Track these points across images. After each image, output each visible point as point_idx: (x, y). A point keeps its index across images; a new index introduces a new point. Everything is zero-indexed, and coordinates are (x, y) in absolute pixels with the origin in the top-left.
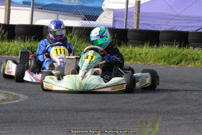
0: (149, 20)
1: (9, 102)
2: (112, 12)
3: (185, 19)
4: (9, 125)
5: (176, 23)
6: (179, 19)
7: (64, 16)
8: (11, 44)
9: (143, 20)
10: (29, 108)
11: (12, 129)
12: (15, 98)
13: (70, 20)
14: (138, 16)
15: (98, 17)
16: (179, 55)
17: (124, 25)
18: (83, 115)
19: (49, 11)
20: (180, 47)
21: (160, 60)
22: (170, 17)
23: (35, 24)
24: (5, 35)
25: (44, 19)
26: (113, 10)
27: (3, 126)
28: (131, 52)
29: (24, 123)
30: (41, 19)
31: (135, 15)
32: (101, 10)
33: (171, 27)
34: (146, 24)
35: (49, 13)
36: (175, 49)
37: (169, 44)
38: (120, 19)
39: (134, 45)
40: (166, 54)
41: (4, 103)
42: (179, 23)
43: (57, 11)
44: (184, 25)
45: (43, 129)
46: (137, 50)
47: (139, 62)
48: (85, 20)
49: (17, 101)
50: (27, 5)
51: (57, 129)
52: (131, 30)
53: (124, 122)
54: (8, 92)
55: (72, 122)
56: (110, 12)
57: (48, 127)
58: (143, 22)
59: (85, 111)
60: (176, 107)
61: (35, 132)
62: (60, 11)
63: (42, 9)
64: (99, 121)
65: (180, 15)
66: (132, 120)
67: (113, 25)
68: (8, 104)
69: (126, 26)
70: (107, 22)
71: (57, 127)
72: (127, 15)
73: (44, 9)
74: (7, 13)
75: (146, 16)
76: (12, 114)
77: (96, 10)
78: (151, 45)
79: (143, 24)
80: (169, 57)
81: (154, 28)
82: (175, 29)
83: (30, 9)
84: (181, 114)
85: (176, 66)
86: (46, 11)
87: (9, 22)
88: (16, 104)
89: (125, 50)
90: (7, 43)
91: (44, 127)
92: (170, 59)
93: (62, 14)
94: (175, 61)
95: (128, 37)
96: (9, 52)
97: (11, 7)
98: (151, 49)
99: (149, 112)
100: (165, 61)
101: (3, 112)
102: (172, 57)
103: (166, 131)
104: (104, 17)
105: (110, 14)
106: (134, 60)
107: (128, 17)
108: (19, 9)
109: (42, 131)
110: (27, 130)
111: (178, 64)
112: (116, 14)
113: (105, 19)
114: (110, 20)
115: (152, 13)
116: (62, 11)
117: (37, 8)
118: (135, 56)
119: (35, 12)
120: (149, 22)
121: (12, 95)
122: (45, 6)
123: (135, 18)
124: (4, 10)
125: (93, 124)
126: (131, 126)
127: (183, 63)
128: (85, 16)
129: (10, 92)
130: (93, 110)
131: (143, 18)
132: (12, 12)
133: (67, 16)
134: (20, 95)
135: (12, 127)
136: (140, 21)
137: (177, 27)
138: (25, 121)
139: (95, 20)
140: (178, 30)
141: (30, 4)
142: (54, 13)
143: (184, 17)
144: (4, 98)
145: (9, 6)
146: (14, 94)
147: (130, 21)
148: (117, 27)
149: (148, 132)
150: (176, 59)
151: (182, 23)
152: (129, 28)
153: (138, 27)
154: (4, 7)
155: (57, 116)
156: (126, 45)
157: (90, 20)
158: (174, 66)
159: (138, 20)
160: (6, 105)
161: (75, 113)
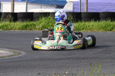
0: (93, 7)
1: (16, 56)
2: (72, 3)
3: (114, 5)
4: (16, 69)
5: (109, 7)
6: (110, 6)
7: (45, 6)
8: (16, 24)
9: (90, 7)
10: (27, 59)
11: (18, 71)
12: (19, 54)
13: (48, 8)
14: (87, 5)
15: (64, 6)
16: (111, 26)
17: (79, 10)
18: (58, 62)
19: (36, 4)
20: (111, 21)
21: (101, 29)
22: (105, 5)
23: (29, 12)
24: (12, 19)
25: (34, 8)
26: (73, 2)
27: (13, 70)
28: (84, 25)
29: (25, 68)
30: (32, 9)
31: (85, 4)
32: (66, 2)
33: (106, 10)
34: (92, 9)
35: (37, 5)
36: (109, 22)
37: (105, 20)
38: (77, 7)
39: (85, 21)
40: (104, 25)
41: (13, 57)
42: (110, 7)
43: (41, 3)
44: (113, 8)
45: (36, 70)
46: (87, 24)
47: (88, 31)
48: (57, 8)
49: (20, 56)
50: (23, 1)
51: (43, 70)
52: (83, 13)
53: (81, 65)
54: (15, 51)
55: (52, 66)
56: (71, 3)
57: (38, 69)
58: (90, 8)
59: (59, 59)
60: (110, 55)
61: (31, 73)
62: (42, 4)
63: (32, 3)
64: (68, 65)
65: (111, 3)
66: (86, 63)
67: (73, 10)
68: (15, 58)
69: (80, 11)
70: (70, 9)
71: (43, 69)
72: (80, 4)
73: (34, 3)
74: (13, 6)
75: (92, 5)
76: (18, 63)
77: (63, 2)
78: (95, 20)
79: (90, 9)
80: (106, 27)
81: (96, 11)
82: (108, 11)
83: (25, 3)
84: (114, 59)
85: (110, 32)
86: (35, 4)
87: (14, 12)
88: (20, 57)
89: (81, 24)
90: (13, 23)
91: (36, 69)
92: (106, 28)
93: (44, 6)
94: (109, 29)
95: (82, 17)
96: (14, 28)
97: (15, 3)
98: (95, 23)
99: (95, 58)
100: (103, 29)
101: (12, 62)
102: (107, 27)
103: (106, 69)
104: (68, 6)
105: (71, 4)
106: (86, 30)
107: (81, 5)
108: (19, 4)
109: (35, 72)
110: (26, 71)
111: (111, 30)
112: (75, 4)
113: (68, 7)
114: (71, 7)
115: (94, 3)
116: (44, 4)
117: (29, 3)
118: (86, 27)
119: (28, 5)
120: (93, 8)
121: (17, 52)
122: (34, 1)
123: (85, 6)
124: (11, 4)
125: (63, 66)
126: (85, 67)
127: (114, 30)
128: (57, 6)
129: (16, 51)
130: (63, 59)
131: (90, 6)
132: (15, 5)
133: (46, 7)
134: (22, 52)
135: (18, 70)
136: (88, 8)
137: (110, 10)
138: (25, 67)
139: (63, 8)
140: (111, 11)
141: (25, 1)
142: (39, 5)
143: (113, 4)
144: (13, 54)
145: (14, 2)
146: (18, 51)
147: (83, 8)
148: (76, 11)
149: (96, 70)
150: (110, 28)
151: (112, 7)
152: (82, 11)
153: (87, 11)
154: (11, 3)
155: (43, 63)
156: (81, 21)
157: (60, 8)
158: (109, 32)
159: (87, 7)
160: (14, 58)
161: (53, 61)
